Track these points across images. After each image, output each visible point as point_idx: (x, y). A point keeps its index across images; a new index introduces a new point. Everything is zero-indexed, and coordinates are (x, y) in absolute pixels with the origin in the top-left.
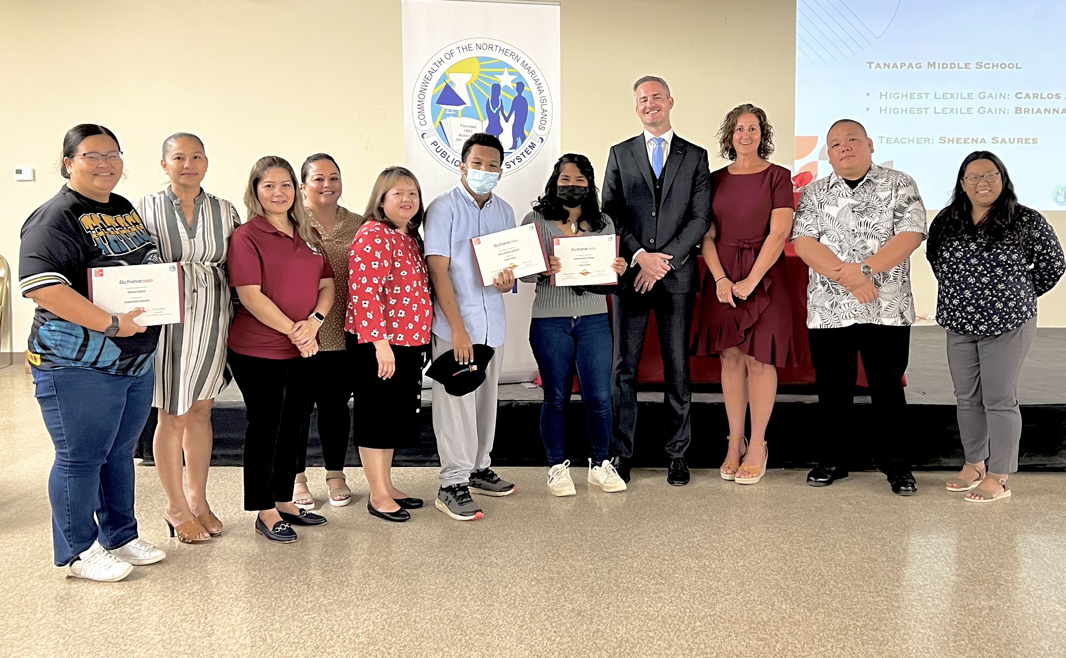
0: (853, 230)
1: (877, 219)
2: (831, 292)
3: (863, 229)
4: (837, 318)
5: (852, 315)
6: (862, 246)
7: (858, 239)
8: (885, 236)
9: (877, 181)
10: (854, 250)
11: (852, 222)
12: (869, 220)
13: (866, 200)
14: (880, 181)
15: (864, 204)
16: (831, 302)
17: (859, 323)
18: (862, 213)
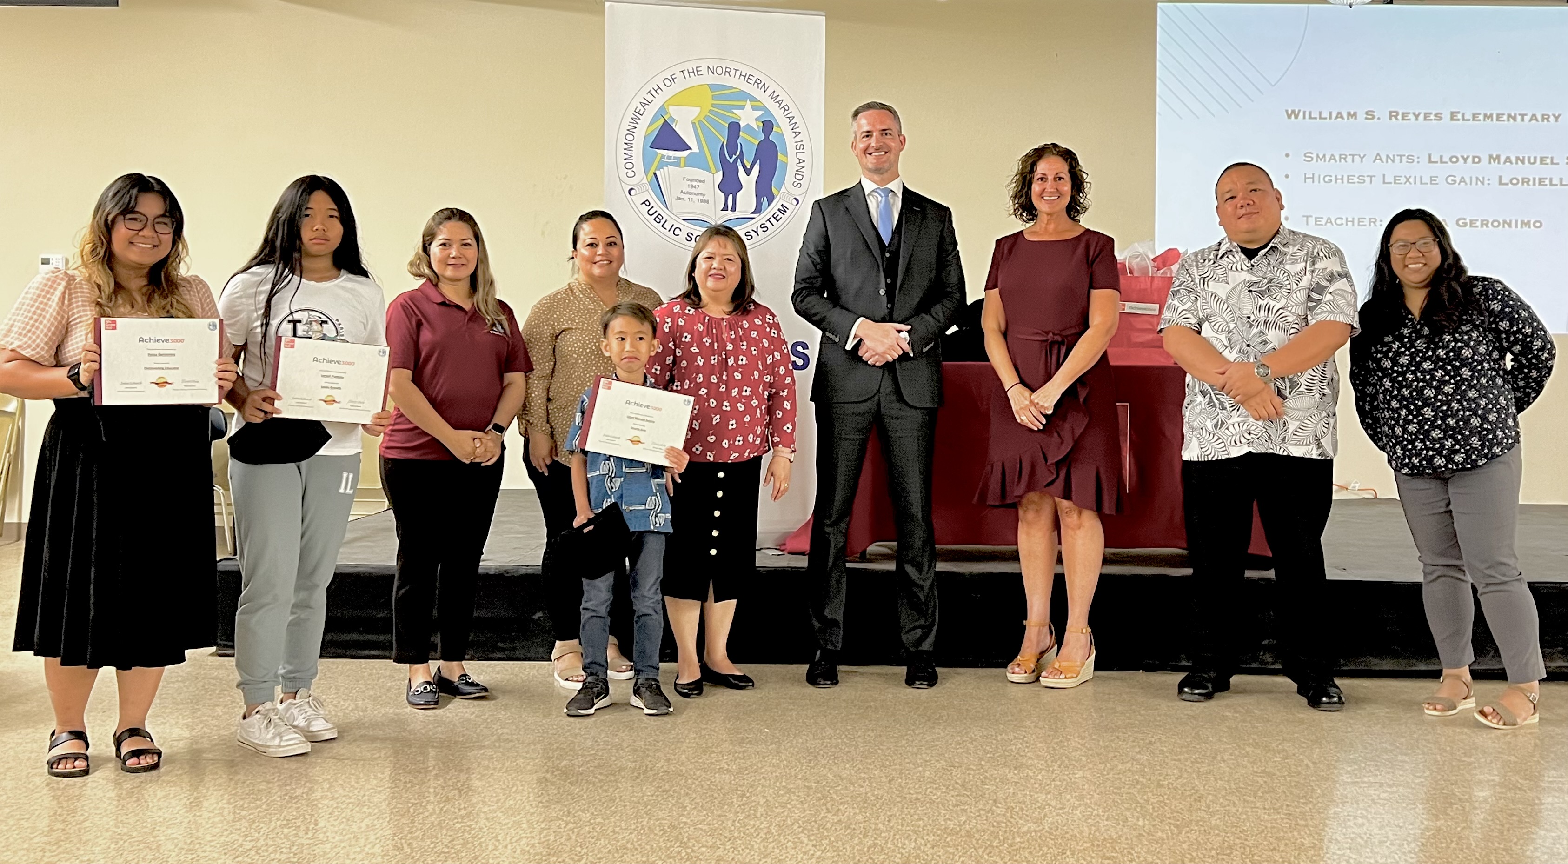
0: (1249, 318)
1: (1284, 301)
2: (1214, 406)
3: (1262, 316)
4: (1223, 445)
5: (1243, 440)
6: (1260, 340)
7: (1255, 330)
8: (1296, 326)
9: (1286, 250)
10: (1248, 345)
11: (1248, 305)
12: (1272, 303)
13: (1269, 275)
14: (1291, 250)
15: (1266, 281)
16: (1215, 421)
17: (1254, 451)
18: (1262, 294)
